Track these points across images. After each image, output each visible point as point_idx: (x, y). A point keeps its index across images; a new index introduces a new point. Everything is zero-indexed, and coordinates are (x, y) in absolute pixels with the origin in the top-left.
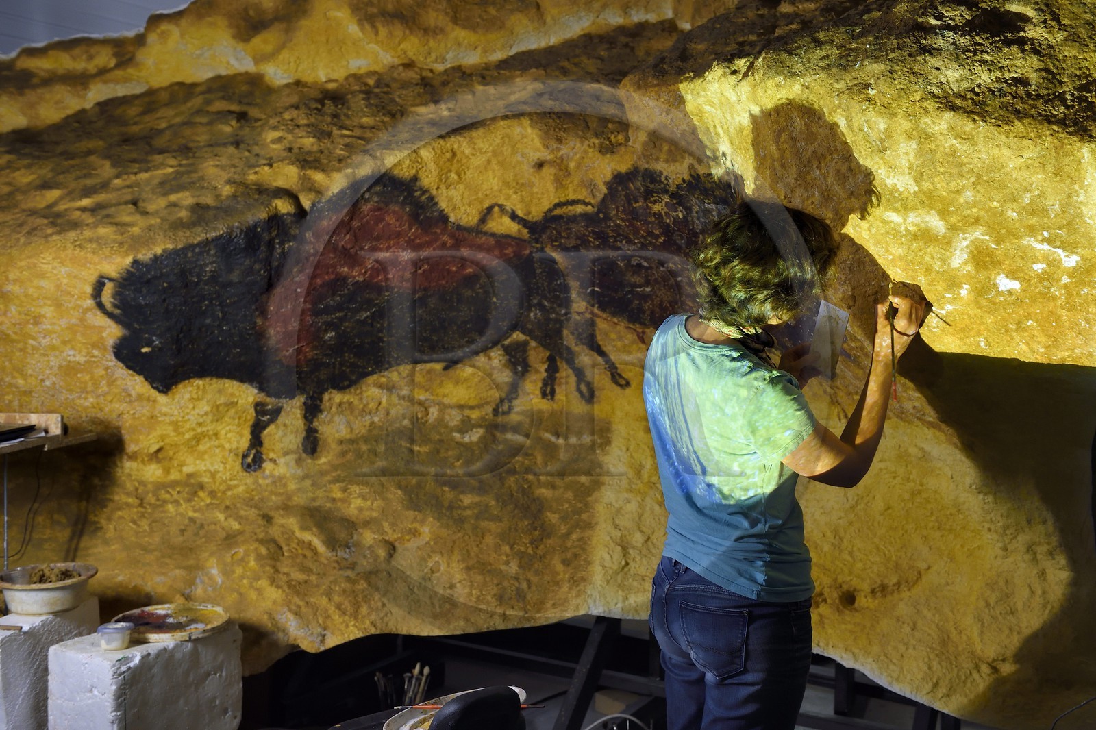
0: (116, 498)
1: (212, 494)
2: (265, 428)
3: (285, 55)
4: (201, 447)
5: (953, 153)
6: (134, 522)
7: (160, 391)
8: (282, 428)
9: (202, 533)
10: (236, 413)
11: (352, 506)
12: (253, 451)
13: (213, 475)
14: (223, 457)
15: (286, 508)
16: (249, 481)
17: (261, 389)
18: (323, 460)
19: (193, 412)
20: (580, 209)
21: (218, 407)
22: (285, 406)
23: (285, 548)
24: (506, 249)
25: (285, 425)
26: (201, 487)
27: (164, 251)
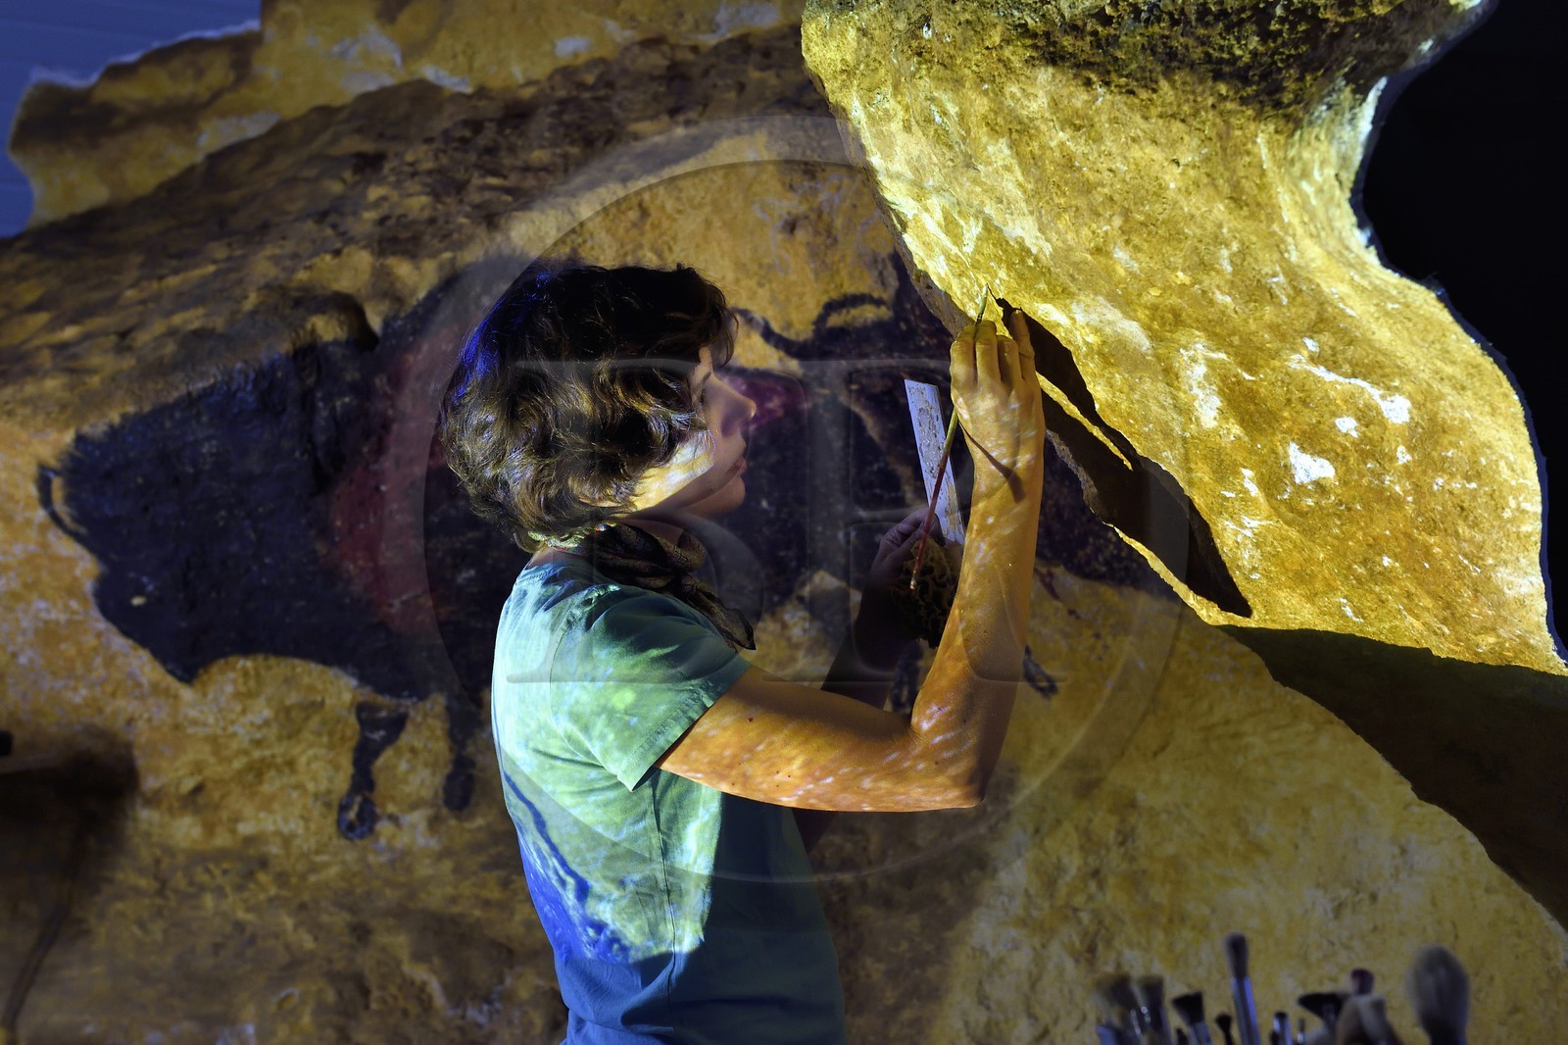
0: (120, 876)
1: (282, 878)
2: (376, 754)
3: (444, 41)
4: (266, 788)
5: (1069, 163)
6: (142, 925)
7: (181, 679)
8: (408, 756)
9: (250, 953)
10: (324, 722)
11: (518, 918)
12: (358, 799)
13: (287, 840)
14: (304, 806)
15: (401, 914)
16: (350, 856)
17: (364, 679)
18: (479, 822)
19: (242, 720)
20: (868, 314)
21: (288, 710)
22: (412, 713)
23: (375, 994)
24: (770, 399)
25: (413, 751)
26: (263, 863)
27: (124, 416)
